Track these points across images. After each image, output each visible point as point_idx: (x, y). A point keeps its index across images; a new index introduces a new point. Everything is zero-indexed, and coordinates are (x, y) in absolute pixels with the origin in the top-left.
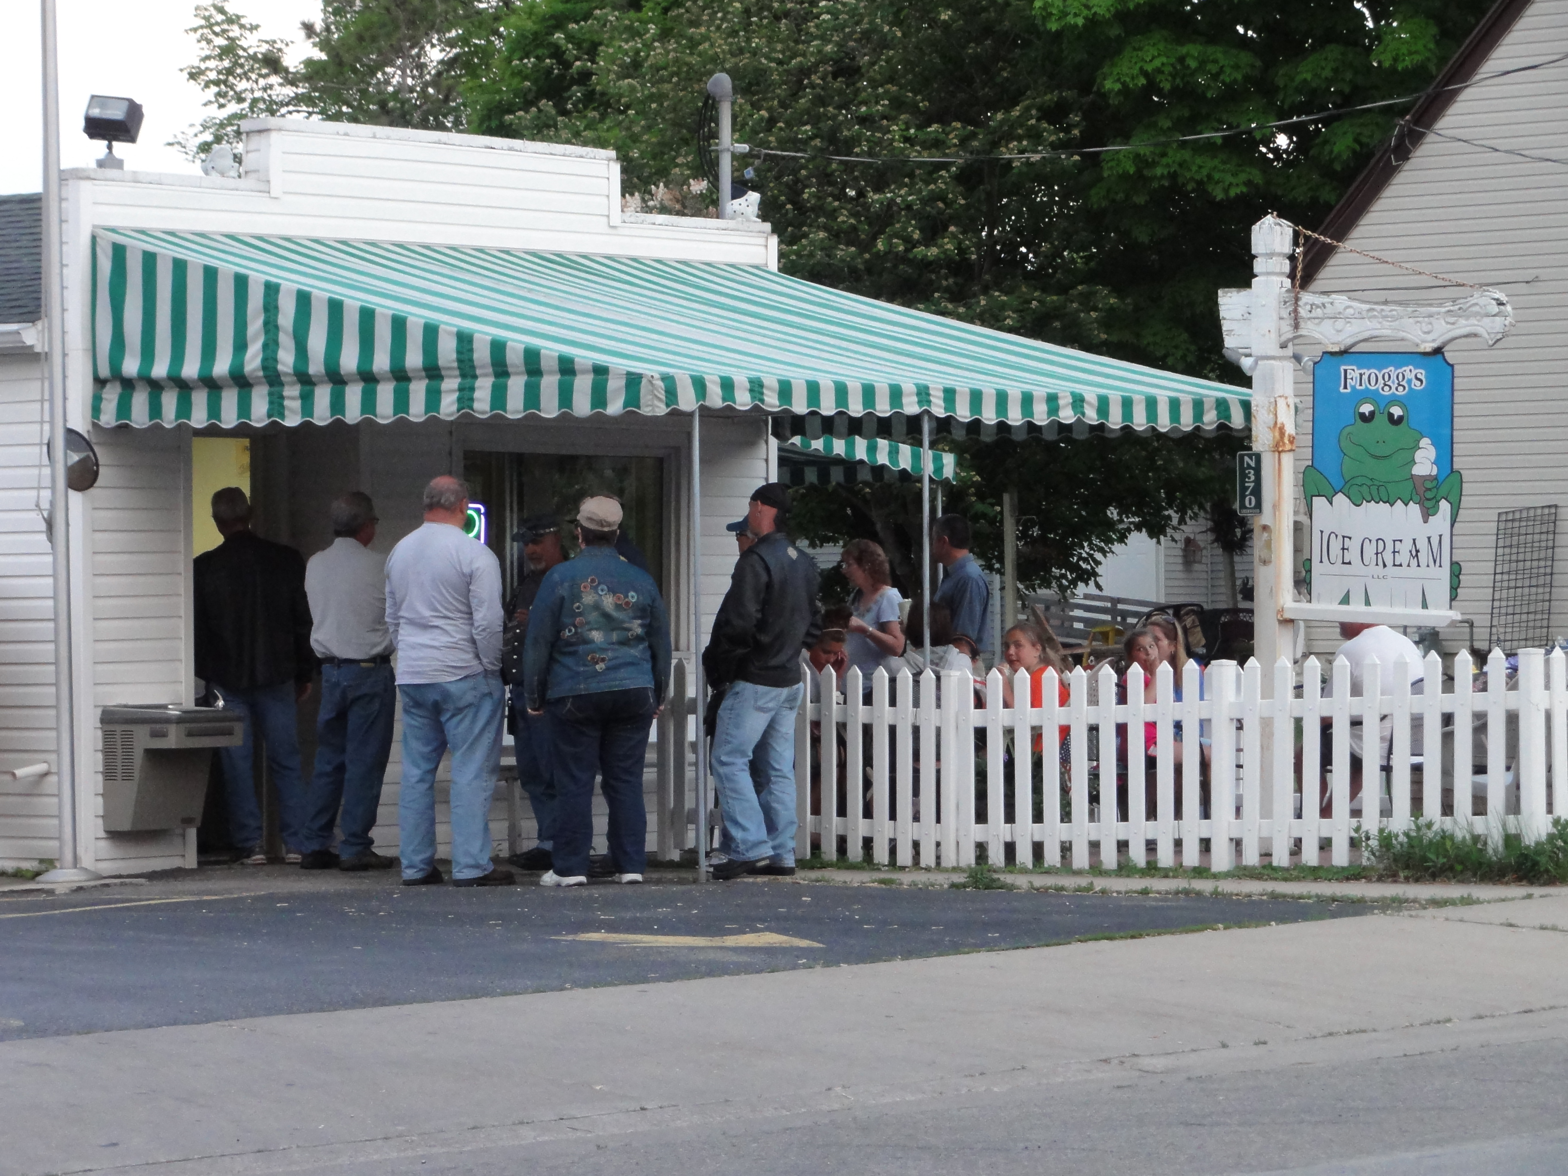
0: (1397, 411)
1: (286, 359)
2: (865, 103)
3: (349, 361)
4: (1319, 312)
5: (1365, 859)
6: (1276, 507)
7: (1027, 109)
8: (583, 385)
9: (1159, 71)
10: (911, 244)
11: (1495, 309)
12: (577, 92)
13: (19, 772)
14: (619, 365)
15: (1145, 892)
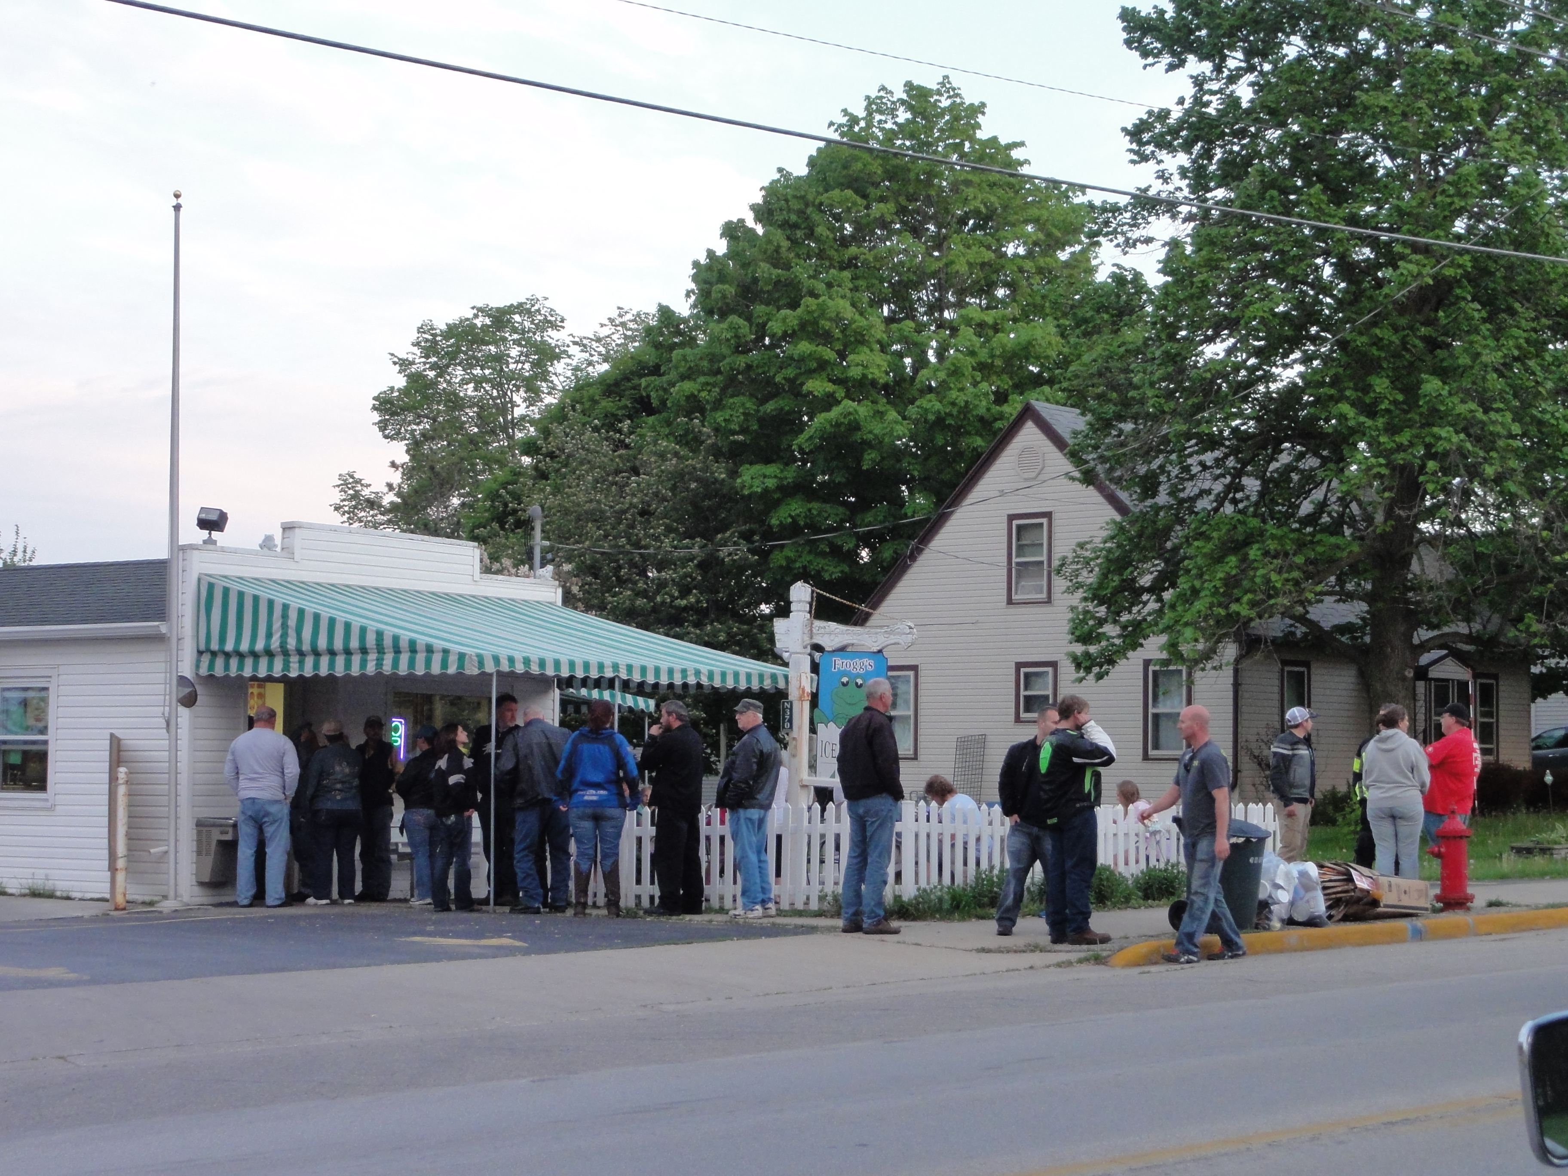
0: (860, 681)
1: (292, 643)
2: (652, 528)
3: (322, 644)
4: (822, 631)
5: (826, 906)
6: (800, 728)
7: (733, 533)
8: (437, 658)
9: (798, 515)
10: (673, 598)
11: (908, 631)
12: (511, 519)
13: (152, 851)
14: (455, 648)
15: (710, 921)
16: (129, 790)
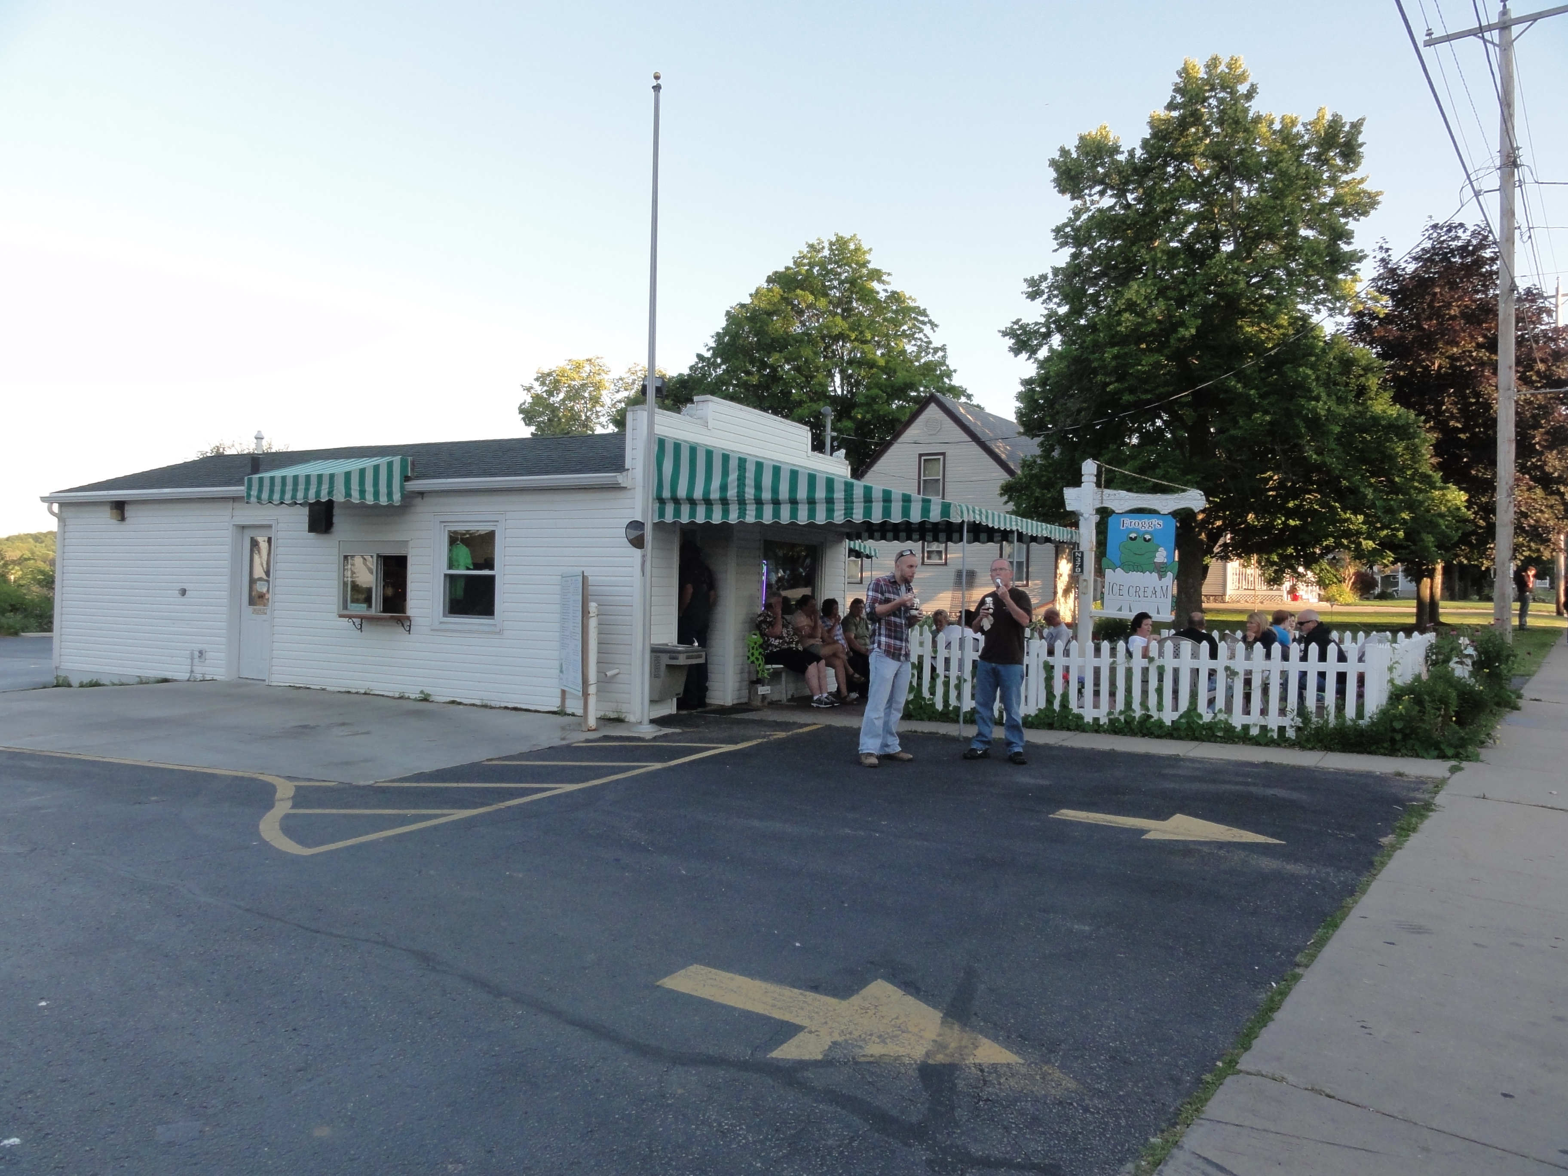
0: (1148, 537)
4: (1110, 497)
6: (1089, 572)
13: (608, 673)
16: (599, 620)
